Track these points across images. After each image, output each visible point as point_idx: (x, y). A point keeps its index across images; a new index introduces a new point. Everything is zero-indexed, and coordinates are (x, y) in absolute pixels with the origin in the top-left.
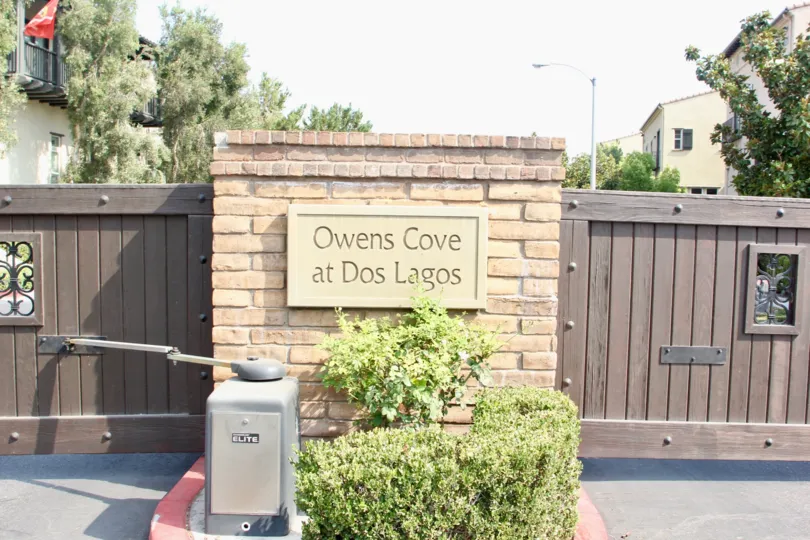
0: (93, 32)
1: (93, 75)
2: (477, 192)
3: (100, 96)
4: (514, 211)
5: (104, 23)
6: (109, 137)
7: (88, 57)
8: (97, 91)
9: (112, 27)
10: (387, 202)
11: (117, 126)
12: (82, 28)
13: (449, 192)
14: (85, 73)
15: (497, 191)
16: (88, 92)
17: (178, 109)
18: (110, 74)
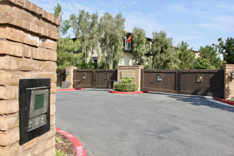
0: (137, 40)
1: (138, 48)
2: (134, 70)
3: (139, 52)
4: (136, 71)
5: (139, 39)
6: (140, 59)
7: (137, 45)
8: (138, 51)
9: (141, 39)
10: (128, 70)
11: (142, 57)
12: (135, 40)
13: (132, 69)
14: (136, 48)
15: (135, 69)
16: (136, 51)
17: (154, 53)
18: (140, 47)
